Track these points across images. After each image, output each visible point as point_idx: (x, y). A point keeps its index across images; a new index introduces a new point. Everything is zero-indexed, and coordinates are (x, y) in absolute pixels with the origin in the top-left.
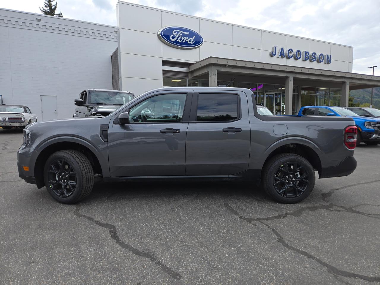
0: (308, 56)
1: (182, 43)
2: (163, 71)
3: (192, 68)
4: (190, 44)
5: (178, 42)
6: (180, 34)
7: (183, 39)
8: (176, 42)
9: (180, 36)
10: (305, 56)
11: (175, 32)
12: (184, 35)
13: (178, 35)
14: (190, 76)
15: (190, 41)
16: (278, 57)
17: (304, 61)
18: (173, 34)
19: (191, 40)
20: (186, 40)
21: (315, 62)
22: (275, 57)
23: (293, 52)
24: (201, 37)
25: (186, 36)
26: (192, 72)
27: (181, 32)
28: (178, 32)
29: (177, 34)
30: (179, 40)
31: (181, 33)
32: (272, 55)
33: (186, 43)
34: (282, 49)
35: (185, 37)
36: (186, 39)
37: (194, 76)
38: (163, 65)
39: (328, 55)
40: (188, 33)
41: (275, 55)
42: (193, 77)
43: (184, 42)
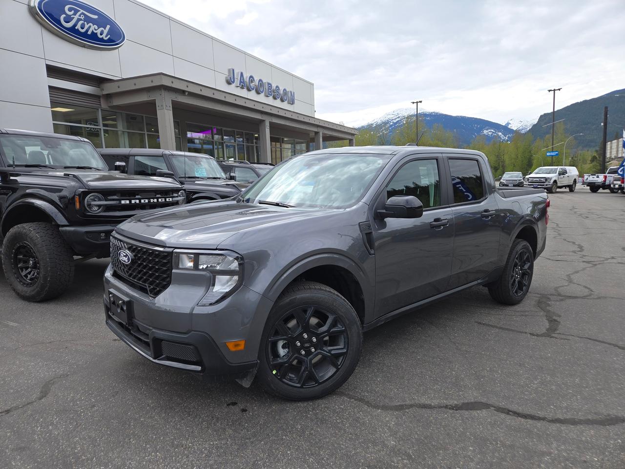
0: (271, 89)
1: (85, 35)
2: (50, 87)
3: (109, 89)
4: (102, 40)
5: (77, 32)
6: (80, 16)
7: (87, 26)
8: (73, 30)
9: (81, 20)
10: (269, 89)
11: (70, 10)
12: (88, 20)
13: (76, 17)
14: (104, 105)
15: (101, 34)
16: (238, 87)
17: (267, 96)
18: (65, 13)
19: (104, 33)
20: (93, 31)
21: (279, 100)
22: (233, 85)
23: (254, 80)
24: (122, 31)
25: (94, 22)
26: (109, 96)
27: (82, 11)
28: (76, 12)
29: (75, 14)
30: (78, 27)
31: (83, 13)
32: (229, 82)
33: (94, 37)
34: (242, 74)
35: (91, 24)
36: (93, 28)
37: (115, 104)
38: (49, 76)
39: (291, 92)
40: (96, 17)
41: (234, 82)
42: (109, 107)
43: (89, 33)
